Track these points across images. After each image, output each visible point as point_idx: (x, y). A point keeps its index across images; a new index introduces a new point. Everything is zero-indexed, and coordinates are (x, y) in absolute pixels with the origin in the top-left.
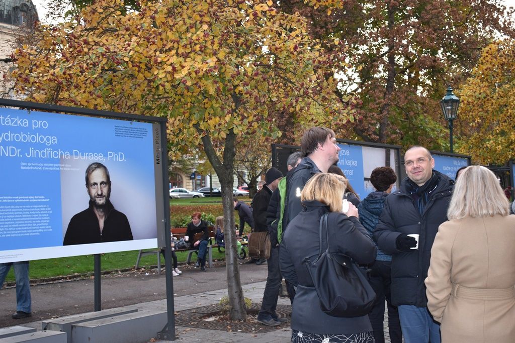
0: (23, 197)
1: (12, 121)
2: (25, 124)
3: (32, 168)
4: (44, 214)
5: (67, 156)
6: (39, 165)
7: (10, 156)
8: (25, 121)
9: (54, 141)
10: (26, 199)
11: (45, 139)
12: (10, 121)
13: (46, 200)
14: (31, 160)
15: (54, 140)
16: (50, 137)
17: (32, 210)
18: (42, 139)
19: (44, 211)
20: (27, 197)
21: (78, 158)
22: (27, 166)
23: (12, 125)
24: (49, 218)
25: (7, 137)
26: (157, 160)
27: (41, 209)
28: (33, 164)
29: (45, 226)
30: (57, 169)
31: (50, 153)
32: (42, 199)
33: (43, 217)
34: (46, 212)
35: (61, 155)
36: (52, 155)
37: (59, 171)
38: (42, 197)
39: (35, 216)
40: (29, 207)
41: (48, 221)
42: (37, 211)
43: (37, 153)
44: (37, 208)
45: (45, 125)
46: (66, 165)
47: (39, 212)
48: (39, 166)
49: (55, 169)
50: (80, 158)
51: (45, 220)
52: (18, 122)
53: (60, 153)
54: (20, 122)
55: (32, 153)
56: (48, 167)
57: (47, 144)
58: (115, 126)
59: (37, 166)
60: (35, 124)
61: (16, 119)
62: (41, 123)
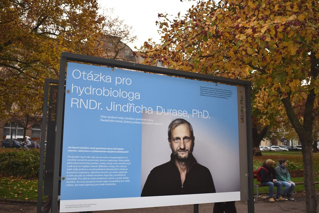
0: (101, 148)
1: (94, 77)
2: (108, 80)
3: (112, 121)
4: (122, 165)
5: (150, 111)
6: (120, 118)
7: (90, 108)
9: (137, 97)
10: (103, 150)
11: (128, 95)
12: (92, 76)
13: (125, 152)
14: (112, 113)
15: (137, 96)
16: (133, 94)
17: (109, 161)
18: (124, 95)
19: (122, 162)
20: (105, 149)
21: (161, 114)
22: (107, 119)
23: (94, 80)
24: (127, 169)
25: (88, 91)
26: (241, 119)
27: (119, 160)
28: (113, 117)
29: (122, 177)
30: (139, 123)
31: (132, 108)
32: (122, 150)
33: (121, 168)
34: (124, 164)
35: (144, 110)
36: (135, 110)
37: (141, 125)
39: (112, 166)
40: (106, 157)
41: (127, 172)
42: (115, 162)
43: (119, 107)
44: (115, 159)
45: (128, 82)
46: (148, 120)
47: (117, 163)
48: (120, 120)
49: (136, 123)
50: (163, 113)
51: (122, 171)
52: (101, 78)
53: (142, 109)
54: (103, 78)
55: (114, 107)
56: (129, 121)
57: (130, 99)
58: (201, 87)
59: (118, 120)
60: (119, 80)
61: (99, 75)
62: (125, 80)
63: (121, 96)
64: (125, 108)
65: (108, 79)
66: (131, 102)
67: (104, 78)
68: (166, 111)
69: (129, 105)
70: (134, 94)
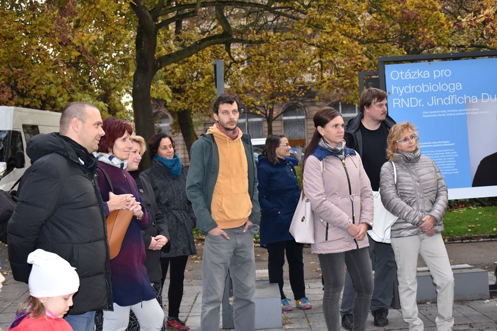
0: (427, 143)
1: (412, 75)
2: (426, 76)
3: (434, 115)
4: (449, 157)
5: (474, 100)
6: (442, 112)
7: (411, 106)
9: (459, 88)
10: (429, 145)
11: (448, 87)
12: (410, 74)
13: (451, 144)
14: (434, 108)
15: (459, 86)
16: (454, 84)
17: (436, 154)
18: (445, 87)
19: (449, 154)
20: (431, 143)
21: (487, 101)
22: (430, 114)
23: (412, 78)
24: (455, 161)
25: (408, 90)
27: (446, 153)
28: (435, 112)
29: (451, 169)
30: (463, 114)
31: (454, 100)
32: (447, 143)
33: (449, 160)
34: (452, 156)
35: (467, 100)
36: (457, 101)
37: (466, 115)
38: (447, 142)
39: (439, 159)
40: (433, 151)
41: (454, 164)
42: (442, 155)
43: (440, 101)
44: (442, 152)
45: (448, 73)
46: (473, 110)
47: (444, 156)
48: (443, 113)
49: (460, 114)
50: (490, 100)
51: (450, 163)
52: (419, 75)
53: (465, 99)
55: (435, 101)
56: (452, 113)
57: (451, 91)
59: (440, 113)
60: (437, 74)
61: (416, 72)
62: (443, 72)
63: (441, 89)
64: (447, 101)
65: (427, 74)
66: (452, 94)
67: (422, 74)
68: (493, 97)
69: (451, 97)
70: (455, 85)
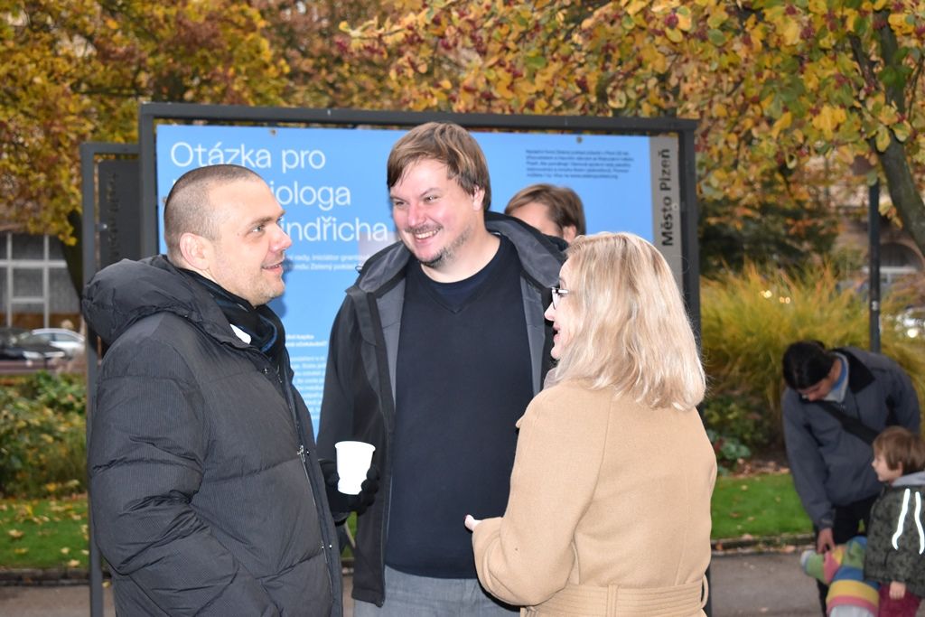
2: (263, 162)
4: (311, 377)
5: (380, 233)
6: (300, 258)
8: (263, 154)
9: (343, 199)
11: (317, 195)
12: (222, 156)
13: (318, 344)
15: (343, 195)
16: (331, 190)
18: (308, 196)
19: (311, 370)
26: (664, 234)
31: (330, 230)
32: (308, 341)
33: (309, 385)
35: (363, 231)
36: (338, 233)
38: (308, 337)
43: (295, 230)
45: (317, 160)
48: (300, 263)
49: (343, 267)
52: (244, 159)
53: (358, 228)
54: (250, 157)
56: (324, 263)
57: (324, 205)
58: (528, 151)
60: (291, 159)
61: (237, 151)
62: (306, 157)
63: (299, 199)
64: (312, 232)
65: (264, 158)
66: (326, 214)
67: (253, 157)
69: (322, 222)
70: (334, 191)
